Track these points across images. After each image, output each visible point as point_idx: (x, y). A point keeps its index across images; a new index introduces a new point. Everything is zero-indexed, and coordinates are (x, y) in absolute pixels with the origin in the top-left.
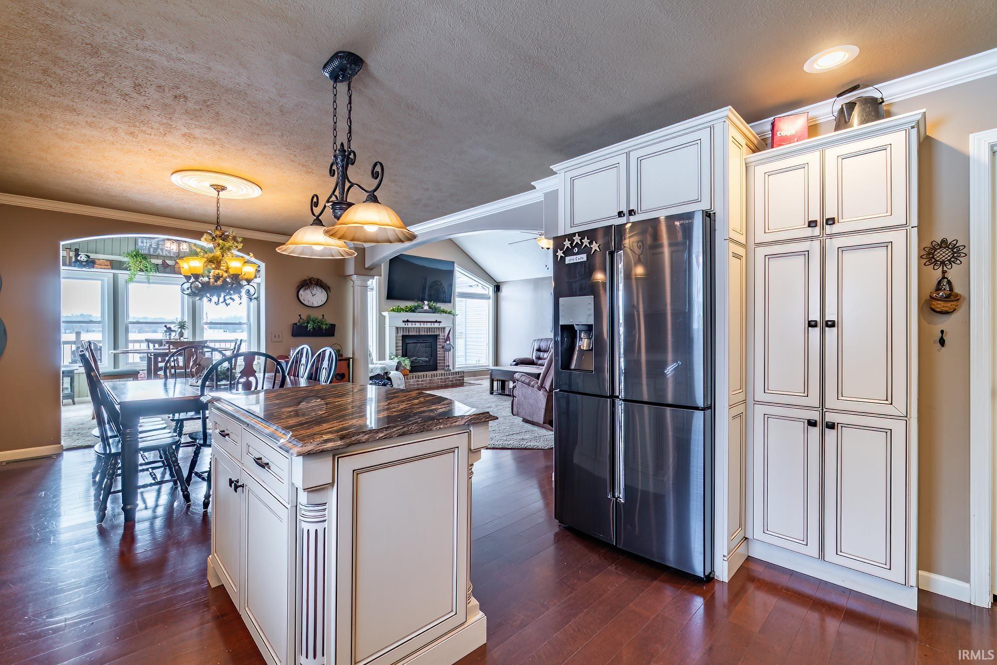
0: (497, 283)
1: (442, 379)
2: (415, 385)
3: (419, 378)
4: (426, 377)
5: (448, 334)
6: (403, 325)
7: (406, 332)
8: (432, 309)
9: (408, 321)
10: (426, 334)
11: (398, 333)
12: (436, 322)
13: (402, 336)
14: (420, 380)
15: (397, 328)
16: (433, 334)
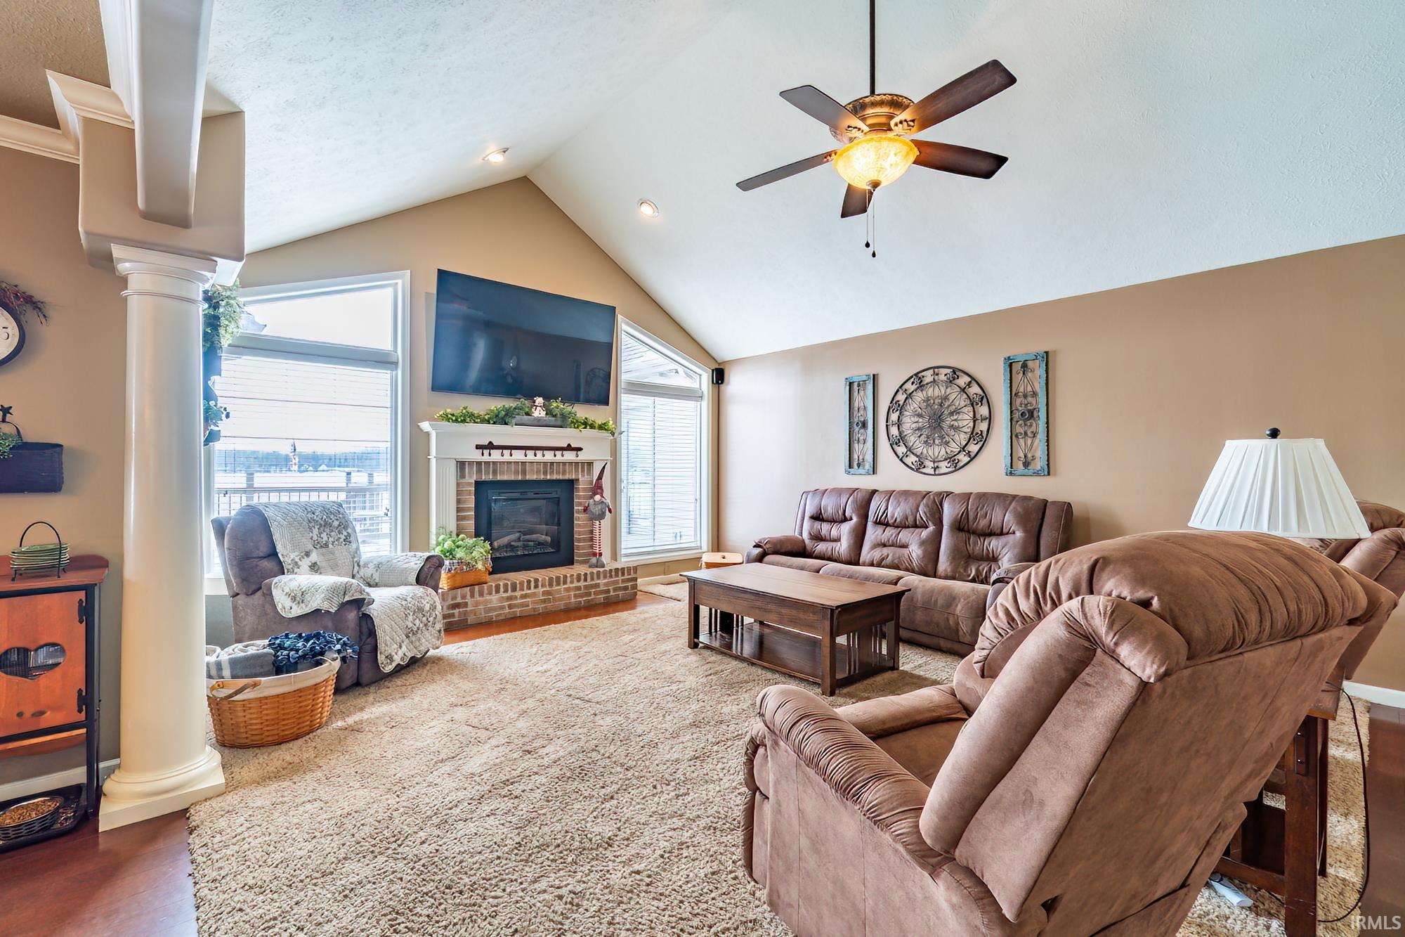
0: (719, 364)
1: (579, 588)
2: (502, 608)
3: (514, 589)
4: (536, 587)
5: (600, 477)
6: (476, 456)
7: (487, 473)
8: (555, 416)
9: (491, 446)
10: (542, 477)
11: (463, 476)
12: (569, 448)
13: (477, 483)
14: (518, 594)
15: (461, 465)
16: (561, 477)
